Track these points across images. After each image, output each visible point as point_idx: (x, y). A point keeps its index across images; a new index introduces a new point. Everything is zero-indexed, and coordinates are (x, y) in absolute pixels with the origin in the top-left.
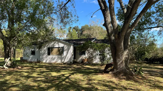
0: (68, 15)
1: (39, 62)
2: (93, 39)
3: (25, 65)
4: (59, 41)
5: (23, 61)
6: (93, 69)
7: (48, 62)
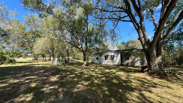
0: (115, 35)
1: (100, 64)
2: (135, 49)
3: (93, 65)
4: (111, 51)
5: (92, 63)
6: (133, 70)
7: (105, 64)
